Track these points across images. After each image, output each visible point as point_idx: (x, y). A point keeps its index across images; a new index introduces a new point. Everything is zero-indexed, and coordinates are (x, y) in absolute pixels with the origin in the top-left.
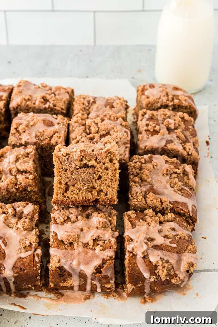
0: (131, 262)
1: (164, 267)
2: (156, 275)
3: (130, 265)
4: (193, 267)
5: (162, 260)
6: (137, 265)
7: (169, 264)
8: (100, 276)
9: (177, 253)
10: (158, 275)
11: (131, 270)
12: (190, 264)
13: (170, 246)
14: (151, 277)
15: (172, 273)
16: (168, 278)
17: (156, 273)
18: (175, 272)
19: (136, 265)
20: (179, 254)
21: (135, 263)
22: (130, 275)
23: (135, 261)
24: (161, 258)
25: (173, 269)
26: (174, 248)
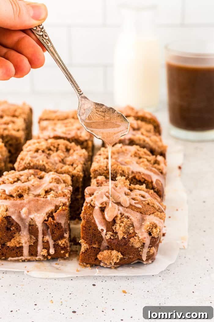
0: (87, 212)
1: (122, 222)
2: (113, 231)
3: (86, 216)
4: (156, 229)
5: (122, 215)
6: (93, 216)
7: (129, 220)
8: (53, 223)
9: (141, 213)
10: (115, 231)
11: (86, 222)
12: (153, 225)
13: (134, 206)
14: (107, 233)
15: (131, 231)
16: (125, 236)
17: (114, 229)
18: (134, 231)
19: (91, 216)
20: (143, 214)
21: (91, 214)
22: (84, 229)
23: (91, 212)
24: (121, 214)
25: (133, 226)
26: (139, 208)
